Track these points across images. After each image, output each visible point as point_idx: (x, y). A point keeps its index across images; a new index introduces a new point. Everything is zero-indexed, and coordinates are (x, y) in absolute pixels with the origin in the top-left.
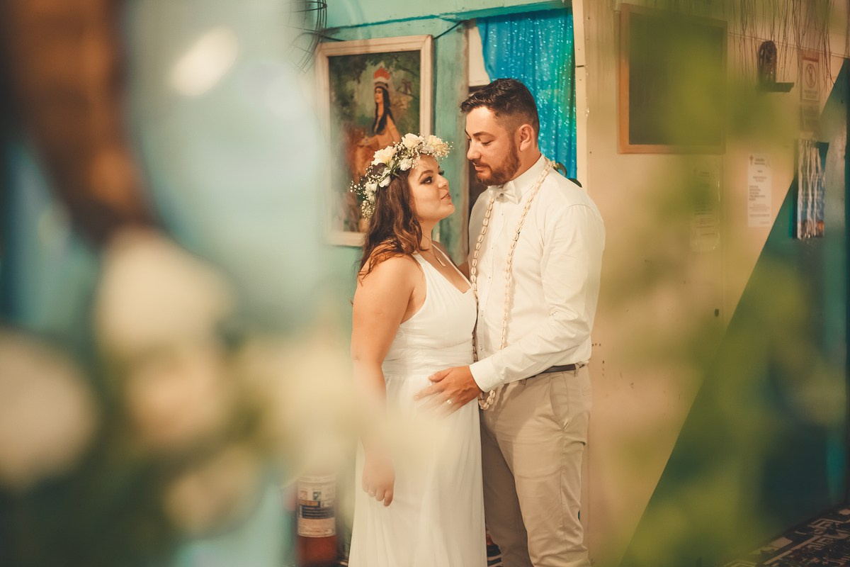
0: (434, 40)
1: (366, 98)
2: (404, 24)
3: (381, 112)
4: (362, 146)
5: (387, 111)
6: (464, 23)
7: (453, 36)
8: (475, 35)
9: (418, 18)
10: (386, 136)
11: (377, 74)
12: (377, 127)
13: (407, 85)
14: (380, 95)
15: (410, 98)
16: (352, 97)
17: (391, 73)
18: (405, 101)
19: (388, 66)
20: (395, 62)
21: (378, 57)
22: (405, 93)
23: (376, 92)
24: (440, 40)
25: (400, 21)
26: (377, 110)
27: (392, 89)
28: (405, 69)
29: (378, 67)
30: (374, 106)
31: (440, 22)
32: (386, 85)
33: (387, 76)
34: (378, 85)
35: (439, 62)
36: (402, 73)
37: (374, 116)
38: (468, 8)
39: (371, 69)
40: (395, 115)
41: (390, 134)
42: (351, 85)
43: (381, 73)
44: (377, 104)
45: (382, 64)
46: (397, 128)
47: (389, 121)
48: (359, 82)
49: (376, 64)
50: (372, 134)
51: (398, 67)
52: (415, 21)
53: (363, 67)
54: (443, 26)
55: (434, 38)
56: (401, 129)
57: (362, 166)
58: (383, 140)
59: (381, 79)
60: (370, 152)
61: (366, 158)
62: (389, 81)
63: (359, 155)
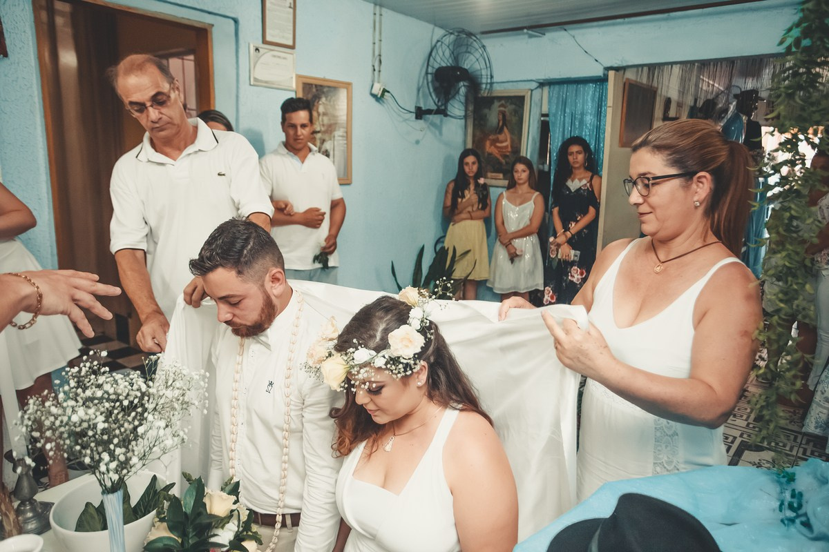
2: (514, 83)
3: (501, 124)
4: (489, 140)
5: (504, 124)
6: (542, 84)
7: (539, 90)
8: (546, 89)
9: (521, 81)
10: (503, 135)
11: (500, 106)
12: (498, 131)
13: (516, 112)
14: (501, 116)
15: (517, 118)
17: (507, 106)
18: (514, 119)
19: (506, 103)
20: (510, 101)
21: (500, 98)
22: (515, 115)
23: (498, 115)
24: (533, 92)
25: (512, 82)
26: (499, 124)
27: (507, 114)
28: (516, 105)
29: (501, 103)
30: (497, 120)
31: (534, 83)
33: (505, 107)
34: (499, 111)
35: (532, 102)
36: (513, 107)
37: (497, 126)
38: (547, 77)
39: (496, 104)
40: (508, 125)
41: (505, 134)
42: (486, 111)
43: (502, 106)
44: (499, 121)
45: (503, 102)
46: (509, 132)
48: (490, 110)
49: (500, 101)
50: (496, 134)
51: (511, 104)
53: (493, 103)
54: (534, 85)
55: (532, 90)
56: (511, 132)
57: (489, 148)
58: (501, 137)
59: (502, 109)
60: (494, 142)
61: (491, 145)
62: (506, 110)
63: (488, 143)
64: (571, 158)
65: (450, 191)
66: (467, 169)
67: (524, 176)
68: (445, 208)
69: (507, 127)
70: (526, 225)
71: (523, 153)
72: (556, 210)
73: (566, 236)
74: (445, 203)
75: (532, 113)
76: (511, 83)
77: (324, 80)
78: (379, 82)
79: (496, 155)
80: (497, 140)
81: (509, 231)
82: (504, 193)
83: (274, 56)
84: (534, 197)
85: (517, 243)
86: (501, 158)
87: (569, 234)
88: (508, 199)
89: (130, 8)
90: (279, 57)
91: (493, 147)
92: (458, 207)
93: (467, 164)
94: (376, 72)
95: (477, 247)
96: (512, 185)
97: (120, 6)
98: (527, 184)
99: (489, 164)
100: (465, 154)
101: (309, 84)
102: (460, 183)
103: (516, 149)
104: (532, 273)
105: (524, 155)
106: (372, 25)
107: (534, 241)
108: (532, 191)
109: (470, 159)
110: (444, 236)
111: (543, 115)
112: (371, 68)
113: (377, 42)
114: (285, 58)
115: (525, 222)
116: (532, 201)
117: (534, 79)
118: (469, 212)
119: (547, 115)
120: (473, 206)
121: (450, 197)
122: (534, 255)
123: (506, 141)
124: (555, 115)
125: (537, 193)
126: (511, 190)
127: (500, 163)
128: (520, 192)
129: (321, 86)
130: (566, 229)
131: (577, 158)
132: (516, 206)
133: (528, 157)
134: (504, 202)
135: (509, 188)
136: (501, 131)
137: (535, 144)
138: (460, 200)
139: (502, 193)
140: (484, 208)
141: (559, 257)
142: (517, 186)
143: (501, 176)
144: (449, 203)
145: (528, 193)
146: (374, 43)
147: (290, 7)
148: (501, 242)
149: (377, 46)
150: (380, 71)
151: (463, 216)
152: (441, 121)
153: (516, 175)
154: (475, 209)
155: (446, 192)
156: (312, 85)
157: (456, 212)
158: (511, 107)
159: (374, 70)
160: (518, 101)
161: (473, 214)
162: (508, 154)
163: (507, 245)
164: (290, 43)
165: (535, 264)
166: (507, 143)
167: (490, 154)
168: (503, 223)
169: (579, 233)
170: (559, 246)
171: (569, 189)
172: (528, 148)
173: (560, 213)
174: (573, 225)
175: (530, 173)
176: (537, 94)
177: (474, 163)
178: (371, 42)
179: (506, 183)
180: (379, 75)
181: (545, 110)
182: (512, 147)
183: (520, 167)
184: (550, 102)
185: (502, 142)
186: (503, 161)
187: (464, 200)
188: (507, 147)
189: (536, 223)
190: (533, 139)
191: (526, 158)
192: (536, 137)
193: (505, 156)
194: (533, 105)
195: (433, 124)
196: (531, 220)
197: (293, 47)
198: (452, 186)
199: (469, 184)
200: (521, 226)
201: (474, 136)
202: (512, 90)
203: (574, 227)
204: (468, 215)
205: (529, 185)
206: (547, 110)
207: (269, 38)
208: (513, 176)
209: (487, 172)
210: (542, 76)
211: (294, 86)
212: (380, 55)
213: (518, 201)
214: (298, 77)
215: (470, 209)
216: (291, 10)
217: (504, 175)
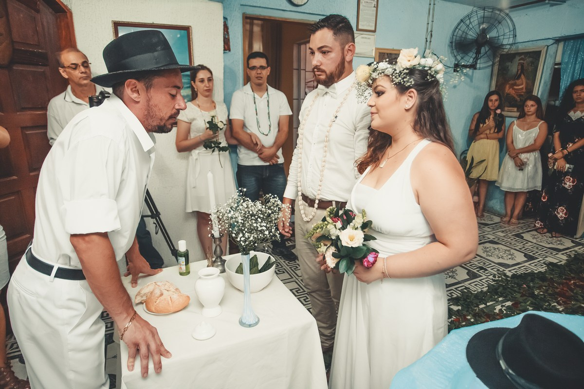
1: (514, 68)
3: (519, 73)
4: (509, 84)
5: (522, 72)
6: (557, 41)
7: (555, 46)
8: (561, 45)
9: (540, 40)
10: (520, 80)
11: (519, 60)
12: (517, 77)
13: (532, 63)
14: (520, 67)
15: (533, 68)
16: (508, 67)
17: (526, 59)
18: (530, 69)
19: (525, 57)
20: (528, 55)
21: (520, 54)
22: (531, 66)
23: (518, 66)
24: (549, 47)
25: (533, 41)
26: (517, 72)
27: (525, 65)
28: (534, 58)
29: (521, 57)
30: (517, 70)
31: (551, 40)
32: (523, 63)
33: (524, 60)
34: (519, 63)
35: (548, 55)
36: (531, 59)
37: (516, 74)
38: (563, 35)
39: (518, 58)
41: (522, 79)
42: (509, 64)
43: (522, 59)
44: (518, 70)
45: (523, 56)
46: (525, 78)
47: (522, 75)
48: (512, 62)
50: (514, 80)
51: (530, 57)
53: (515, 57)
54: (551, 42)
55: (548, 46)
56: (527, 78)
57: (508, 90)
58: (518, 82)
59: (522, 61)
60: (512, 86)
61: (510, 88)
62: (525, 62)
63: (507, 86)
64: (575, 96)
65: (476, 120)
66: (490, 104)
67: (533, 109)
68: (470, 130)
69: (524, 74)
70: (531, 144)
71: (535, 93)
72: (557, 134)
73: (563, 153)
74: (470, 127)
75: (546, 63)
76: (531, 42)
77: (393, 50)
78: (429, 49)
79: (513, 95)
80: (516, 84)
81: (516, 148)
82: (515, 122)
83: (363, 38)
84: (539, 124)
85: (523, 156)
86: (516, 97)
87: (565, 152)
88: (519, 126)
89: (286, 19)
90: (366, 38)
91: (511, 89)
92: (480, 130)
93: (491, 101)
94: (428, 43)
95: (490, 159)
96: (522, 115)
97: (282, 18)
98: (535, 115)
99: (506, 101)
100: (490, 94)
101: (383, 53)
102: (483, 115)
103: (530, 90)
104: (533, 178)
105: (536, 95)
106: (428, 12)
107: (537, 156)
108: (539, 120)
109: (494, 97)
110: (468, 150)
111: (556, 64)
112: (425, 40)
113: (430, 23)
114: (369, 38)
115: (531, 141)
116: (537, 127)
117: (551, 37)
118: (486, 134)
119: (559, 64)
120: (490, 130)
121: (474, 123)
122: (535, 165)
123: (522, 84)
124: (567, 63)
125: (543, 121)
126: (521, 119)
127: (516, 101)
128: (528, 121)
129: (391, 54)
130: (564, 147)
131: (580, 95)
132: (524, 131)
133: (539, 96)
134: (515, 127)
135: (519, 118)
136: (519, 77)
137: (547, 86)
138: (481, 125)
139: (514, 122)
140: (498, 132)
141: (555, 168)
142: (526, 116)
143: (515, 109)
144: (473, 127)
145: (535, 121)
146: (428, 24)
147: (374, 7)
148: (510, 156)
149: (430, 25)
150: (430, 42)
151: (482, 136)
152: (473, 73)
153: (526, 109)
154: (492, 131)
155: (473, 120)
156: (385, 53)
157: (478, 133)
158: (529, 60)
159: (427, 41)
160: (535, 55)
161: (488, 135)
162: (523, 94)
163: (515, 157)
164: (373, 29)
165: (536, 171)
166: (523, 86)
167: (508, 94)
168: (512, 142)
169: (575, 152)
170: (556, 160)
171: (570, 118)
172: (540, 89)
173: (560, 137)
174: (571, 145)
175: (538, 107)
176: (552, 49)
177: (496, 100)
178: (426, 23)
179: (517, 114)
180: (430, 44)
181: (558, 60)
182: (526, 89)
183: (530, 103)
184: (563, 54)
185: (519, 86)
186: (518, 99)
187: (485, 125)
188: (522, 88)
189: (540, 143)
190: (545, 83)
191: (537, 97)
192: (547, 80)
193: (520, 96)
194: (547, 57)
195: (466, 75)
196: (535, 141)
197: (374, 31)
198: (477, 116)
199: (490, 115)
200: (527, 145)
201: (497, 82)
202: (531, 47)
203: (571, 147)
204: (485, 136)
205: (536, 115)
206: (560, 60)
207: (360, 27)
208: (523, 110)
209: (505, 107)
210: (558, 34)
211: (374, 55)
212: (431, 31)
213: (526, 127)
214: (377, 49)
215: (488, 132)
216: (375, 9)
217: (517, 110)
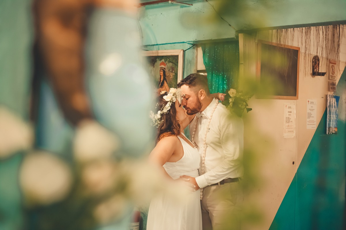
0: (184, 51)
1: (156, 73)
2: (172, 45)
3: (162, 79)
5: (165, 79)
6: (196, 45)
7: (191, 50)
8: (200, 50)
10: (164, 88)
11: (161, 64)
12: (160, 85)
13: (173, 69)
14: (162, 72)
15: (174, 74)
17: (166, 64)
18: (172, 75)
19: (165, 61)
20: (168, 60)
21: (161, 57)
22: (172, 72)
23: (160, 71)
24: (186, 51)
25: (171, 43)
26: (160, 78)
27: (167, 70)
28: (172, 63)
29: (162, 61)
30: (160, 76)
31: (187, 44)
32: (165, 68)
33: (165, 65)
34: (161, 68)
35: (186, 60)
36: (171, 64)
37: (159, 80)
39: (159, 62)
40: (167, 81)
41: (165, 87)
42: (151, 68)
43: (163, 64)
44: (161, 76)
45: (163, 60)
46: (168, 85)
47: (165, 83)
48: (154, 67)
49: (161, 60)
50: (159, 88)
51: (170, 62)
52: (177, 44)
53: (156, 61)
54: (188, 46)
56: (170, 86)
59: (163, 66)
62: (166, 67)
75: (185, 70)
76: (169, 45)
111: (199, 71)
117: (186, 41)
158: (169, 65)
160: (174, 60)
176: (190, 55)
194: (186, 62)
202: (169, 51)
